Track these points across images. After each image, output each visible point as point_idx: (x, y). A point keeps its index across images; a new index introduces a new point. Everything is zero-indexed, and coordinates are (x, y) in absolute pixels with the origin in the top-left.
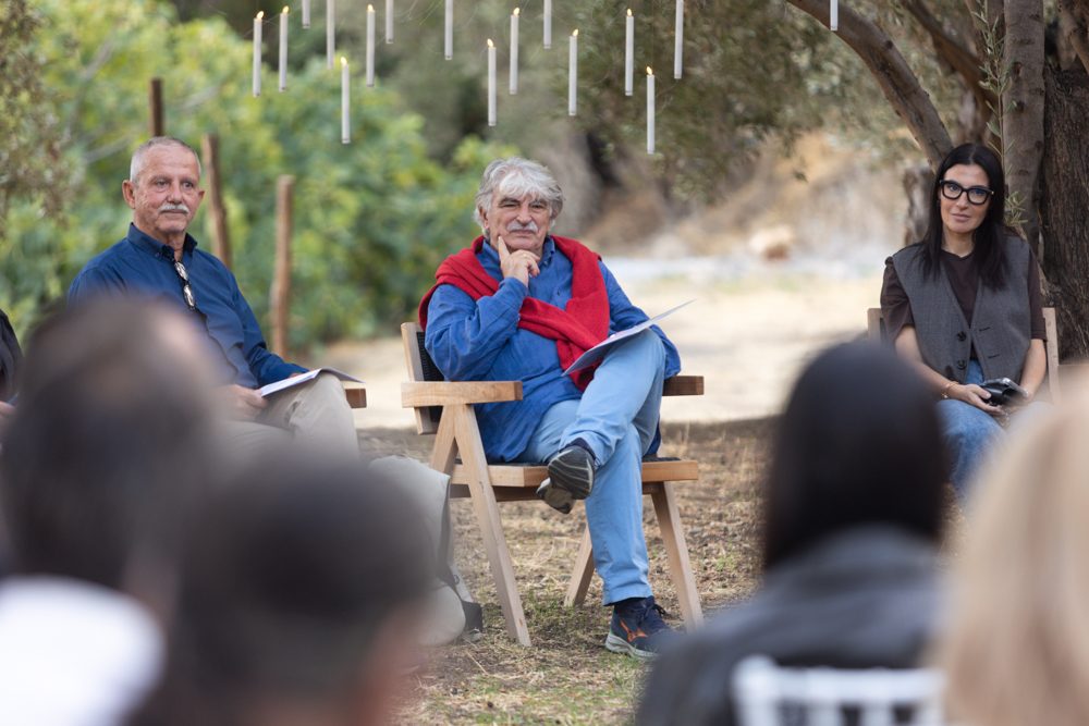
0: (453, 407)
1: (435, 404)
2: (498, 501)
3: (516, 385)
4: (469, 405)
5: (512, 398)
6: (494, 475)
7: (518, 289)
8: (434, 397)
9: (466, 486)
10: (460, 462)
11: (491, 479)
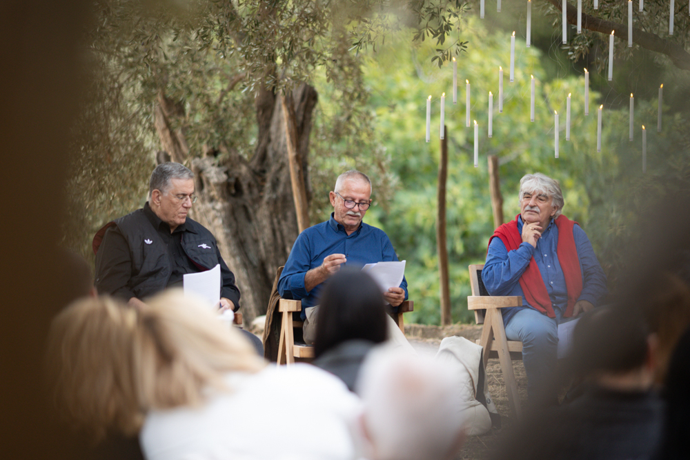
0: (490, 309)
1: (483, 308)
2: (512, 359)
3: (518, 298)
4: (498, 309)
5: (517, 305)
6: (510, 346)
7: (530, 249)
8: (482, 305)
9: (496, 352)
10: (494, 339)
11: (508, 347)
